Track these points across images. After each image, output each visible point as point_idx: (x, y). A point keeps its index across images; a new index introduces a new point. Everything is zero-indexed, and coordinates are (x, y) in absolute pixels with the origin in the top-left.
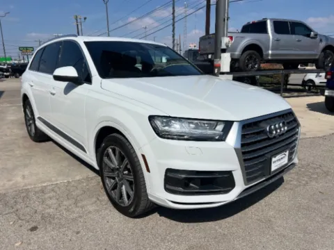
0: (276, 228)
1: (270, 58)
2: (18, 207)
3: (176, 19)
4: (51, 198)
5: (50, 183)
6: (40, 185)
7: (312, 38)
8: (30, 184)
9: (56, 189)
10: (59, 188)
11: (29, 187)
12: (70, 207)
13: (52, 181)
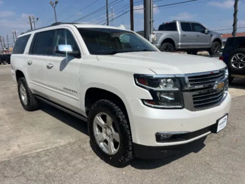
0: (214, 169)
1: (179, 47)
2: (24, 170)
3: (109, 20)
4: (47, 161)
5: (42, 150)
6: (34, 151)
7: (206, 34)
8: (27, 152)
9: (48, 153)
10: (50, 152)
11: (27, 154)
12: (64, 167)
13: (43, 148)
